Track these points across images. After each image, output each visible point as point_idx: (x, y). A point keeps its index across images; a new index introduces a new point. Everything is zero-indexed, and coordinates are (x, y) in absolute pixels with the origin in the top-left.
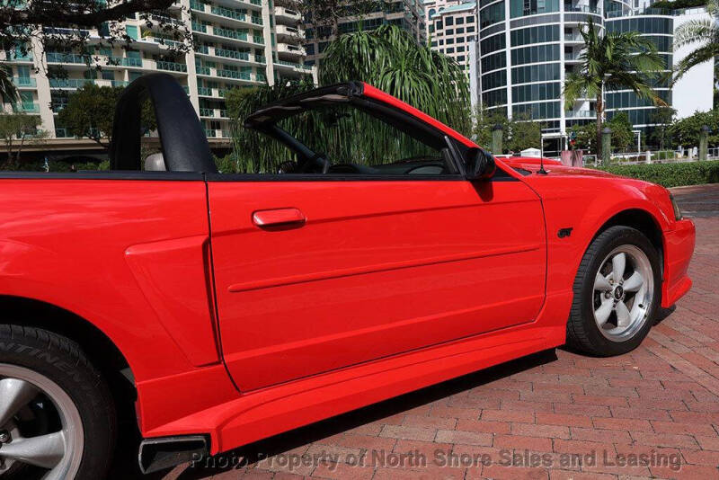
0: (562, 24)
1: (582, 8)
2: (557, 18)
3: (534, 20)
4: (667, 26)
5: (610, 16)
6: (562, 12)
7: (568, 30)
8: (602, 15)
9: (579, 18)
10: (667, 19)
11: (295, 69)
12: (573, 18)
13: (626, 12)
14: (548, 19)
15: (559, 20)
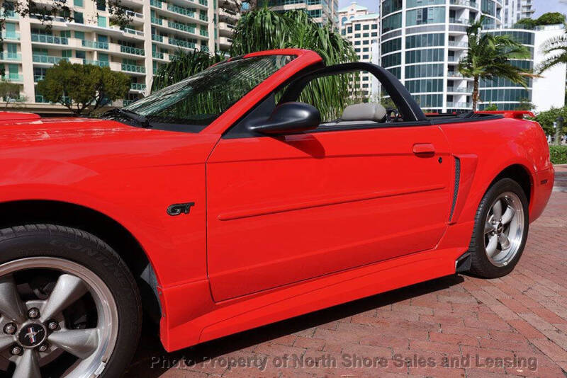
0: (447, 33)
1: (463, 21)
2: (443, 28)
3: (425, 29)
4: (529, 39)
5: (485, 28)
6: (447, 23)
7: (452, 38)
9: (460, 28)
10: (530, 34)
12: (456, 28)
13: (498, 26)
14: (436, 28)
15: (444, 30)
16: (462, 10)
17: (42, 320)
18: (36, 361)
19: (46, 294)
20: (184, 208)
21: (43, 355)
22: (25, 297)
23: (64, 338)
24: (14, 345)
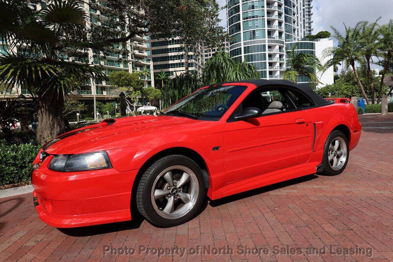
0: (267, 44)
1: (275, 37)
2: (264, 41)
3: (254, 42)
4: (312, 46)
5: (288, 41)
6: (267, 39)
7: (270, 47)
8: (284, 40)
9: (275, 41)
10: (312, 43)
11: (142, 62)
12: (272, 41)
13: (295, 39)
14: (260, 41)
15: (265, 42)
16: (274, 31)
17: (178, 186)
18: (174, 201)
19: (179, 178)
20: (217, 148)
21: (175, 199)
22: (174, 179)
23: (182, 195)
24: (169, 194)
